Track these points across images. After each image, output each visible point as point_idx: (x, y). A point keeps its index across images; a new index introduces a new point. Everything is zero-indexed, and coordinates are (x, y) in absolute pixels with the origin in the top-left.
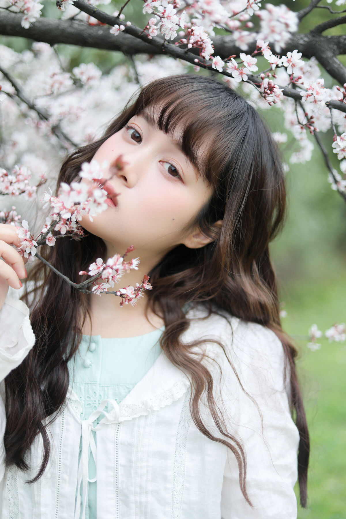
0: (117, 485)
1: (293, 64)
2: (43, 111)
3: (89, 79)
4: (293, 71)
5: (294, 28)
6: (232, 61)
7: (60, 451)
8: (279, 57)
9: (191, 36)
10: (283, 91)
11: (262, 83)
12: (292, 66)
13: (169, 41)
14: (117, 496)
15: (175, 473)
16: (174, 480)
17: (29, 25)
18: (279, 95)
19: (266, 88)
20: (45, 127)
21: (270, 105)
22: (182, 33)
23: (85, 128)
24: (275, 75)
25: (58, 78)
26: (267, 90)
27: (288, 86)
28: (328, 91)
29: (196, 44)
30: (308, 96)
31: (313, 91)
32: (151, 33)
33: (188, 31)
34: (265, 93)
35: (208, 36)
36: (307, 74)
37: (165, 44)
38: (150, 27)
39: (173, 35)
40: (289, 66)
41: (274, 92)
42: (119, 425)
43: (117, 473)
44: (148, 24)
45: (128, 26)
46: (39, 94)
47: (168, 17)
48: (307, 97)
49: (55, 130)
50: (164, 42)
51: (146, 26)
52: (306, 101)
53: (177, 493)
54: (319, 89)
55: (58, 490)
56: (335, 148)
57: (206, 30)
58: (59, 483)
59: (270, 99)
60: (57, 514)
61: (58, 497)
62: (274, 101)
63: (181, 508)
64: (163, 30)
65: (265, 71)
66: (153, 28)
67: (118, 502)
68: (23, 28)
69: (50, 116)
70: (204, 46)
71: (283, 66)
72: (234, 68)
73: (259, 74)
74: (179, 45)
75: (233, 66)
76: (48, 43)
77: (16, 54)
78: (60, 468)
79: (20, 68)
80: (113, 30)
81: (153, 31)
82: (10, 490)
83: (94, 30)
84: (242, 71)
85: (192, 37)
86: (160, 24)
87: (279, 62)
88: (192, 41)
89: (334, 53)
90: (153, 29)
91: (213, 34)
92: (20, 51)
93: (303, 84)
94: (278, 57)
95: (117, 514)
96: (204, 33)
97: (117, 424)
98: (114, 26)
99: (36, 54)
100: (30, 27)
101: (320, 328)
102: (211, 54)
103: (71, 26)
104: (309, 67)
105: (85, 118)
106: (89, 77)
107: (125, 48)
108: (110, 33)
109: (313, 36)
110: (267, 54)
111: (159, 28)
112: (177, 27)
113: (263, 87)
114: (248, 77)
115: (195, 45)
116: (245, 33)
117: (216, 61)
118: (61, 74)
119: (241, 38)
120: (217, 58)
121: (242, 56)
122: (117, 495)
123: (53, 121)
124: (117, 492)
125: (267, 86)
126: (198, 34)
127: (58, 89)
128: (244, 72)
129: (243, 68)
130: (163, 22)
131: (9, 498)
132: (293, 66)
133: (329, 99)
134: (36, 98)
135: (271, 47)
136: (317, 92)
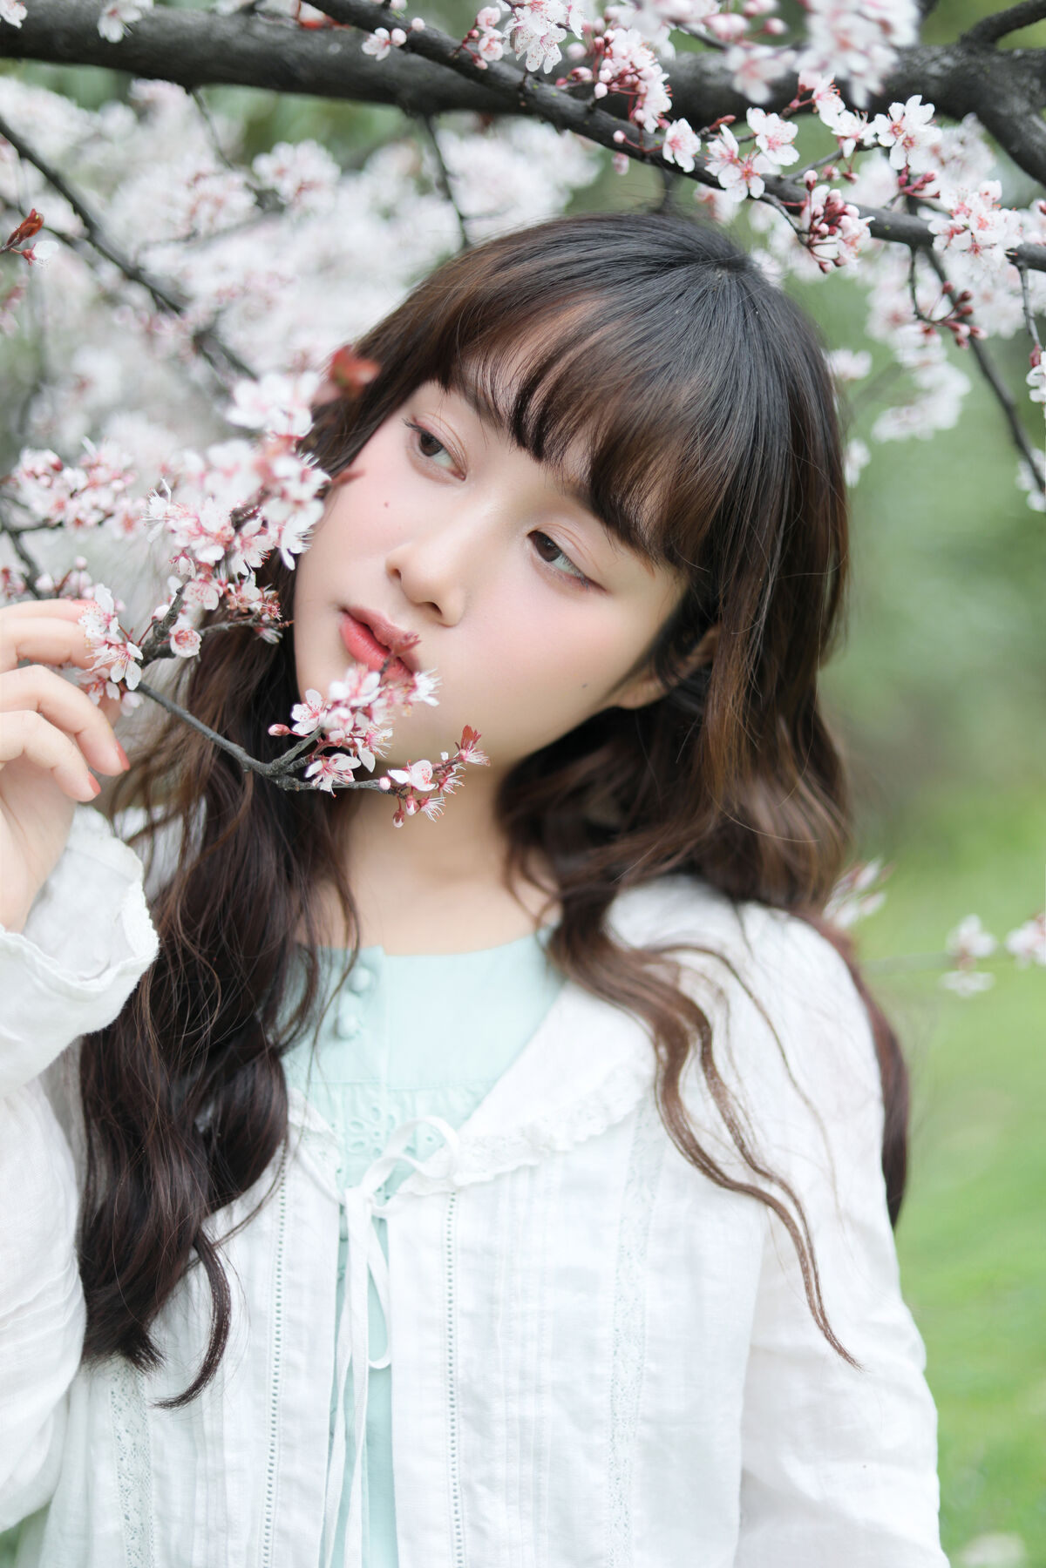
0: (451, 1372)
1: (907, 138)
2: (166, 288)
3: (302, 188)
4: (907, 159)
5: (906, 34)
6: (722, 134)
7: (279, 1283)
8: (866, 117)
9: (604, 59)
10: (871, 225)
11: (806, 200)
12: (904, 144)
13: (539, 76)
14: (453, 1406)
15: (617, 1330)
16: (615, 1353)
17: (122, 30)
18: (857, 238)
19: (818, 217)
20: (172, 333)
21: (823, 270)
22: (577, 50)
23: (291, 331)
24: (850, 172)
25: (212, 186)
26: (821, 223)
27: (889, 206)
28: (1014, 216)
29: (619, 83)
30: (954, 232)
31: (968, 217)
32: (485, 50)
33: (595, 44)
34: (813, 231)
35: (653, 59)
36: (953, 165)
37: (527, 85)
38: (482, 33)
39: (551, 59)
40: (894, 144)
41: (840, 227)
42: (453, 1197)
43: (451, 1337)
44: (476, 25)
45: (416, 32)
46: (152, 235)
47: (536, 5)
48: (951, 235)
49: (204, 341)
50: (525, 77)
51: (469, 31)
52: (946, 247)
53: (625, 1390)
54: (988, 211)
55: (274, 1398)
56: (1036, 388)
57: (648, 39)
58: (276, 1377)
59: (826, 251)
60: (271, 1468)
61: (274, 1419)
62: (838, 258)
63: (634, 1436)
64: (519, 42)
65: (822, 161)
66: (491, 36)
67: (453, 1423)
68: (105, 41)
69: (188, 300)
70: (642, 88)
71: (878, 145)
72: (729, 158)
73: (802, 170)
74: (569, 88)
75: (725, 152)
76: (180, 83)
77: (82, 114)
78: (278, 1333)
79: (96, 156)
80: (372, 45)
81: (489, 45)
82: (120, 1410)
83: (316, 41)
84: (749, 167)
85: (607, 62)
86: (511, 24)
87: (866, 132)
88: (606, 75)
89: (1031, 101)
90: (491, 40)
91: (669, 51)
92: (93, 105)
93: (937, 196)
94: (861, 117)
95: (454, 1459)
96: (644, 50)
97: (446, 1193)
98: (373, 31)
99: (143, 112)
100: (124, 36)
101: (989, 926)
102: (663, 113)
103: (246, 31)
104: (959, 144)
105: (290, 304)
106: (303, 183)
107: (407, 94)
108: (363, 53)
109: (971, 52)
110: (830, 109)
111: (509, 37)
112: (563, 34)
113: (807, 212)
114: (766, 186)
115: (615, 86)
116: (763, 51)
117: (675, 136)
118: (218, 174)
119: (749, 66)
120: (679, 127)
121: (755, 118)
122: (452, 1403)
123: (196, 315)
124: (451, 1393)
125: (820, 211)
126: (625, 52)
127: (211, 220)
128: (755, 169)
129: (754, 154)
130: (520, 18)
131: (118, 1434)
132: (907, 144)
133: (1016, 242)
134: (145, 247)
135: (842, 88)
136: (981, 220)
